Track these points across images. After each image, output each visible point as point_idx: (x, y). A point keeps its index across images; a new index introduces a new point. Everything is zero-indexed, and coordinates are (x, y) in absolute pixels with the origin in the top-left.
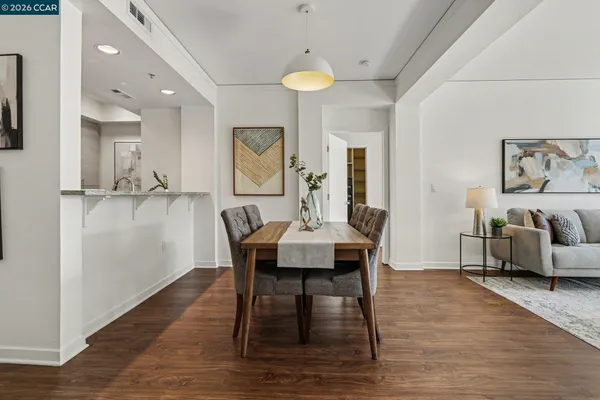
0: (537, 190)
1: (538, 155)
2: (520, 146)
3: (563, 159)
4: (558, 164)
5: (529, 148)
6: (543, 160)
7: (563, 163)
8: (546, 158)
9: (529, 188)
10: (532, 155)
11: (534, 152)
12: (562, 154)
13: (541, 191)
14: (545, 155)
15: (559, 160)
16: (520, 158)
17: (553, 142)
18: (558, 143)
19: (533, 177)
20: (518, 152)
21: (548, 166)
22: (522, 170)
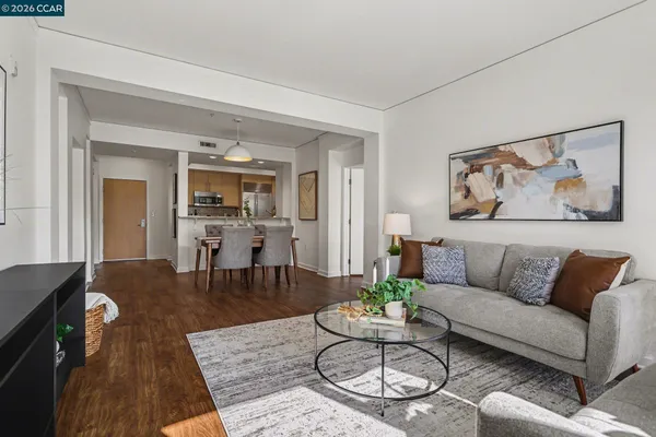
0: (486, 215)
1: (488, 169)
2: (466, 160)
3: (522, 171)
4: (514, 179)
5: (475, 161)
6: (494, 174)
7: (522, 175)
8: (498, 172)
9: (477, 212)
10: (480, 169)
11: (482, 165)
12: (521, 163)
13: (491, 217)
14: (496, 167)
15: (516, 172)
16: (467, 175)
17: (508, 148)
18: (516, 148)
19: (481, 200)
20: (463, 167)
21: (500, 181)
22: (468, 190)
